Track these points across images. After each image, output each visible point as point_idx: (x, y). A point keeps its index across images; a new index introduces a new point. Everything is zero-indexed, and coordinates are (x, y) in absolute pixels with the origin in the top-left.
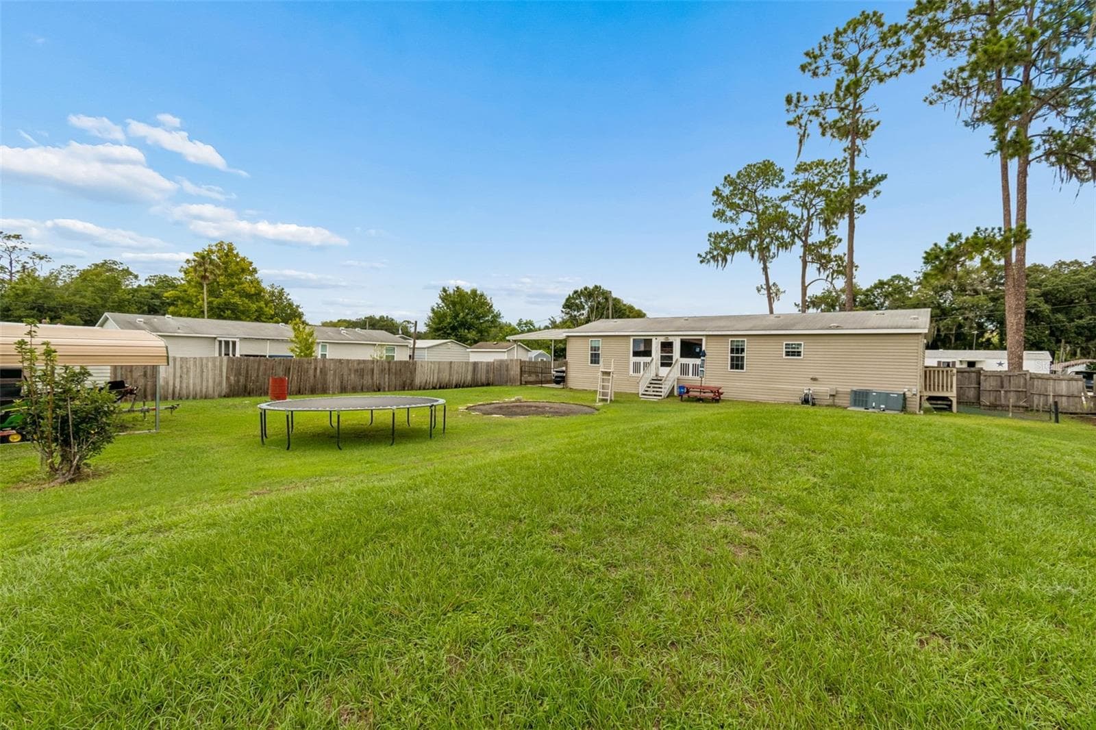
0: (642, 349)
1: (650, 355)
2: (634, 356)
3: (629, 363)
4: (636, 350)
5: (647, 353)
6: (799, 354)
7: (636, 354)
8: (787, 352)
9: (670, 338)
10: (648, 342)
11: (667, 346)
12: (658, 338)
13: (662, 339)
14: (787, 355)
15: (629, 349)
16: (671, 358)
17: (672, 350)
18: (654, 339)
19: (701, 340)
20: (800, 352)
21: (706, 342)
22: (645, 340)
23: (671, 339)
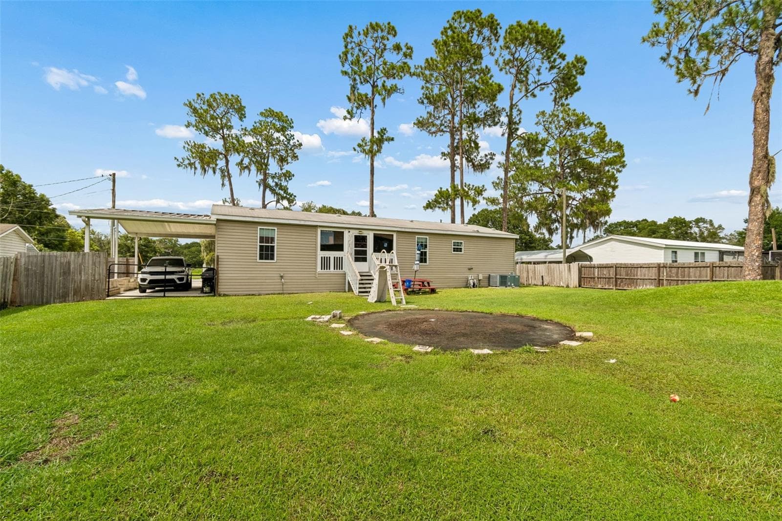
0: (331, 241)
1: (342, 250)
2: (321, 250)
3: (316, 258)
4: (325, 243)
5: (339, 247)
6: (460, 250)
7: (324, 248)
8: (454, 248)
9: (363, 231)
10: (339, 235)
11: (360, 241)
12: (352, 231)
13: (356, 233)
14: (454, 251)
15: (316, 242)
16: (365, 253)
17: (366, 245)
18: (346, 232)
19: (393, 235)
20: (461, 249)
21: (397, 239)
22: (334, 232)
23: (365, 233)
